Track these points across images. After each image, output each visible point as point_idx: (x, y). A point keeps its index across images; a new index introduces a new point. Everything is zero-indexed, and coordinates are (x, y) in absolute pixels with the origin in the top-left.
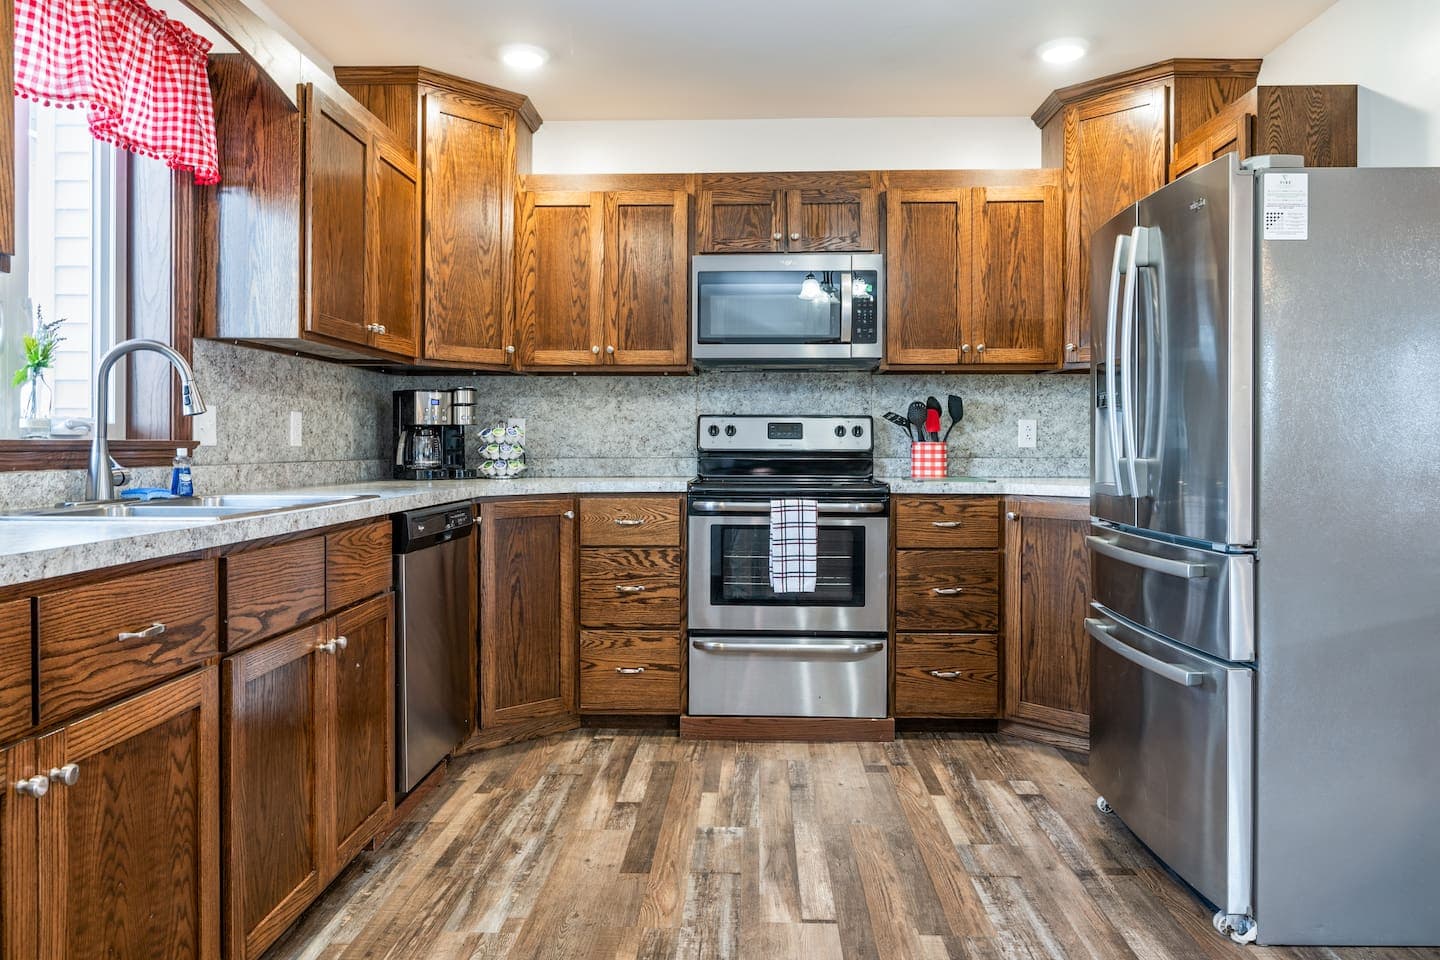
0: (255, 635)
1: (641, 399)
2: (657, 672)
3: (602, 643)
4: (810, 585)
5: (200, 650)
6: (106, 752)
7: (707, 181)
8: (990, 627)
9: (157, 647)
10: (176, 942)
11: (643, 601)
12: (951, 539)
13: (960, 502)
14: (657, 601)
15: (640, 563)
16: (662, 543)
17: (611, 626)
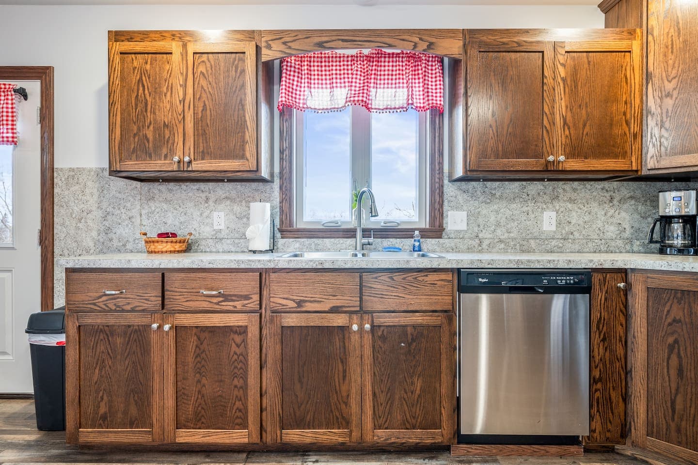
0: (290, 308)
5: (249, 305)
6: (197, 327)
9: (221, 299)
10: (235, 408)
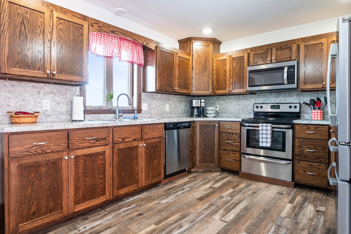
0: (120, 141)
1: (242, 100)
2: (235, 161)
3: (224, 153)
4: (269, 145)
5: (106, 142)
6: (83, 155)
7: (252, 49)
8: (325, 162)
9: (95, 141)
10: (100, 187)
11: (232, 145)
12: (312, 137)
13: (316, 126)
14: (235, 145)
15: (231, 136)
16: (236, 132)
17: (225, 150)
